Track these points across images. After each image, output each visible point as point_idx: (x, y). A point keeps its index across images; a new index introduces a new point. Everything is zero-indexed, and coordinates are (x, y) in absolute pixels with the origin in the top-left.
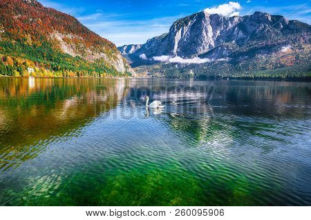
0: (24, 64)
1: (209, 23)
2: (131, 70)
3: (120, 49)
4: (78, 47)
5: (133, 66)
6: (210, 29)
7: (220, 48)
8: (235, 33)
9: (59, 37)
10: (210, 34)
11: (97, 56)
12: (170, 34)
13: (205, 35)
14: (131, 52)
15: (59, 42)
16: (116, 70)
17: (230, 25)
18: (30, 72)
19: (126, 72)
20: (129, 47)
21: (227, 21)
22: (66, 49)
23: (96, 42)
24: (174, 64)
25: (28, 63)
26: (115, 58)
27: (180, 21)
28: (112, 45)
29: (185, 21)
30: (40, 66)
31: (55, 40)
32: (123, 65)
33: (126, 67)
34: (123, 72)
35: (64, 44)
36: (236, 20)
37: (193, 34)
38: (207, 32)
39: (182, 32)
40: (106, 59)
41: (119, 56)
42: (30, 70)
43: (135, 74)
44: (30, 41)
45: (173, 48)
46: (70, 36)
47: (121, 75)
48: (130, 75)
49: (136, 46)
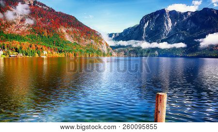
0: (41, 48)
1: (169, 17)
2: (111, 51)
4: (75, 36)
6: (170, 21)
7: (177, 35)
8: (189, 24)
9: (64, 30)
10: (170, 25)
11: (88, 42)
12: (140, 25)
13: (166, 25)
15: (63, 34)
17: (185, 18)
18: (44, 54)
19: (108, 53)
20: (111, 35)
21: (182, 15)
22: (68, 38)
23: (88, 33)
25: (44, 48)
26: (101, 43)
28: (98, 34)
29: (151, 16)
30: (51, 50)
31: (62, 32)
32: (106, 47)
33: (108, 50)
34: (106, 52)
35: (66, 34)
36: (189, 14)
37: (157, 25)
38: (167, 23)
39: (149, 23)
40: (94, 44)
41: (103, 41)
42: (45, 52)
43: (114, 54)
44: (46, 33)
45: (142, 36)
46: (70, 29)
47: (104, 55)
48: (111, 55)
49: (116, 34)
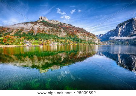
2: (100, 42)
3: (97, 36)
4: (84, 37)
5: (101, 41)
9: (79, 34)
11: (89, 39)
12: (116, 29)
14: (101, 37)
16: (95, 43)
19: (99, 43)
20: (100, 35)
22: (80, 37)
23: (89, 34)
24: (118, 40)
26: (95, 39)
27: (121, 24)
28: (94, 35)
29: (123, 23)
30: (74, 42)
33: (99, 42)
34: (98, 43)
35: (80, 36)
37: (127, 28)
38: (135, 26)
39: (122, 27)
41: (96, 38)
42: (71, 43)
43: (102, 44)
44: (72, 36)
45: (118, 34)
46: (81, 34)
47: (97, 44)
48: (100, 44)
49: (102, 34)
